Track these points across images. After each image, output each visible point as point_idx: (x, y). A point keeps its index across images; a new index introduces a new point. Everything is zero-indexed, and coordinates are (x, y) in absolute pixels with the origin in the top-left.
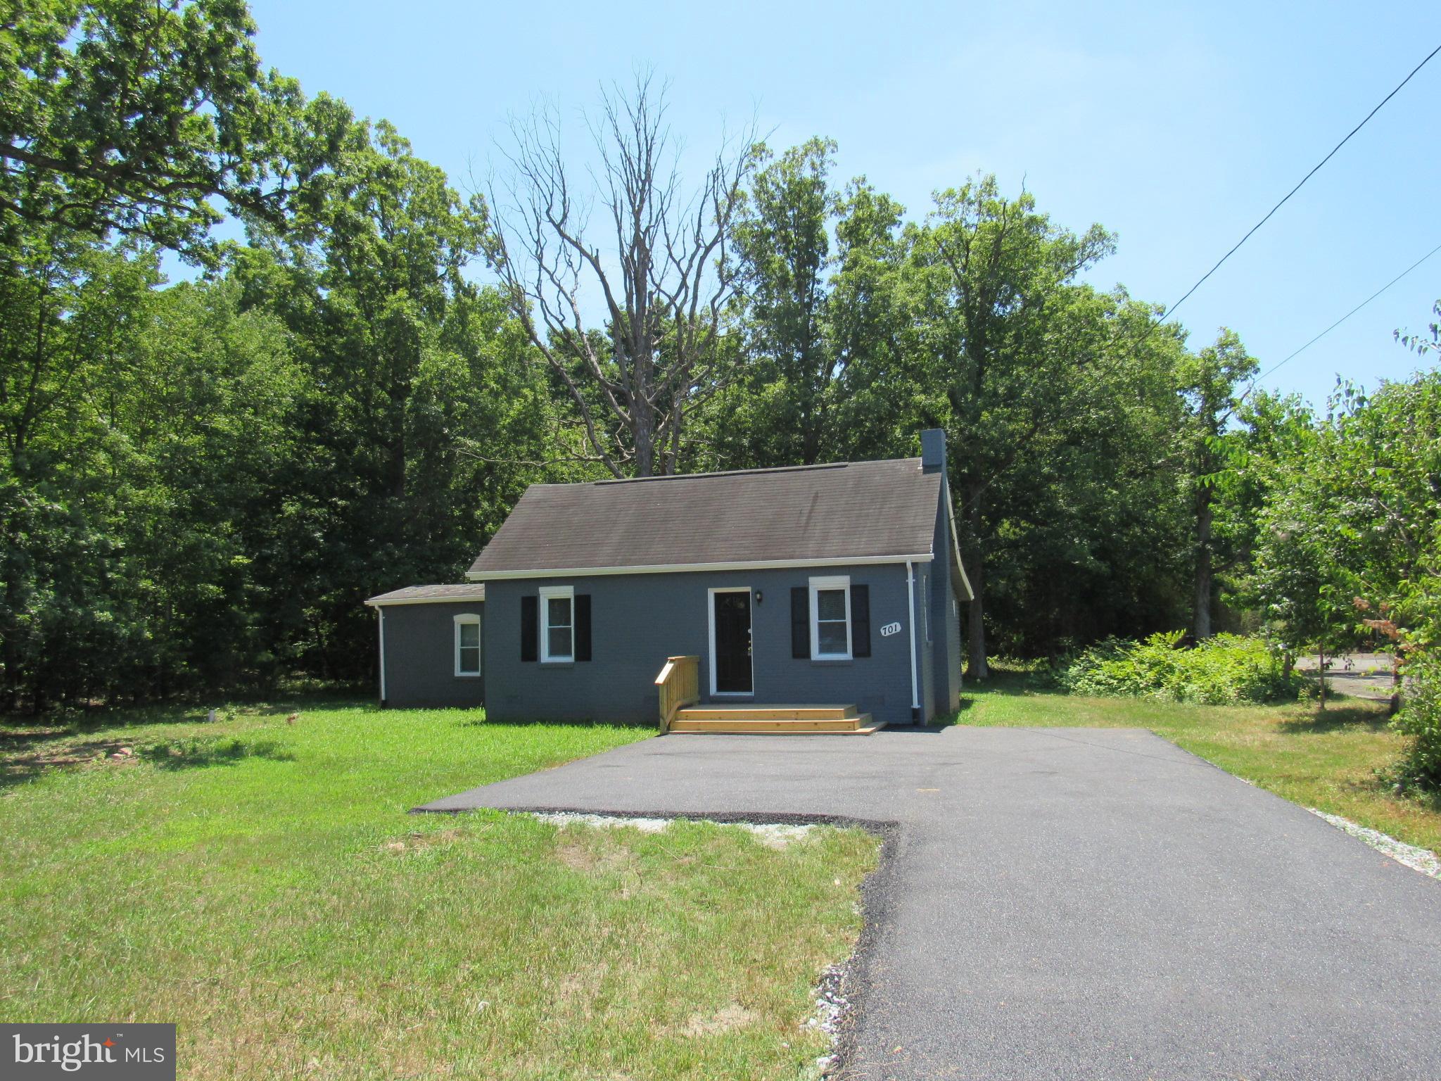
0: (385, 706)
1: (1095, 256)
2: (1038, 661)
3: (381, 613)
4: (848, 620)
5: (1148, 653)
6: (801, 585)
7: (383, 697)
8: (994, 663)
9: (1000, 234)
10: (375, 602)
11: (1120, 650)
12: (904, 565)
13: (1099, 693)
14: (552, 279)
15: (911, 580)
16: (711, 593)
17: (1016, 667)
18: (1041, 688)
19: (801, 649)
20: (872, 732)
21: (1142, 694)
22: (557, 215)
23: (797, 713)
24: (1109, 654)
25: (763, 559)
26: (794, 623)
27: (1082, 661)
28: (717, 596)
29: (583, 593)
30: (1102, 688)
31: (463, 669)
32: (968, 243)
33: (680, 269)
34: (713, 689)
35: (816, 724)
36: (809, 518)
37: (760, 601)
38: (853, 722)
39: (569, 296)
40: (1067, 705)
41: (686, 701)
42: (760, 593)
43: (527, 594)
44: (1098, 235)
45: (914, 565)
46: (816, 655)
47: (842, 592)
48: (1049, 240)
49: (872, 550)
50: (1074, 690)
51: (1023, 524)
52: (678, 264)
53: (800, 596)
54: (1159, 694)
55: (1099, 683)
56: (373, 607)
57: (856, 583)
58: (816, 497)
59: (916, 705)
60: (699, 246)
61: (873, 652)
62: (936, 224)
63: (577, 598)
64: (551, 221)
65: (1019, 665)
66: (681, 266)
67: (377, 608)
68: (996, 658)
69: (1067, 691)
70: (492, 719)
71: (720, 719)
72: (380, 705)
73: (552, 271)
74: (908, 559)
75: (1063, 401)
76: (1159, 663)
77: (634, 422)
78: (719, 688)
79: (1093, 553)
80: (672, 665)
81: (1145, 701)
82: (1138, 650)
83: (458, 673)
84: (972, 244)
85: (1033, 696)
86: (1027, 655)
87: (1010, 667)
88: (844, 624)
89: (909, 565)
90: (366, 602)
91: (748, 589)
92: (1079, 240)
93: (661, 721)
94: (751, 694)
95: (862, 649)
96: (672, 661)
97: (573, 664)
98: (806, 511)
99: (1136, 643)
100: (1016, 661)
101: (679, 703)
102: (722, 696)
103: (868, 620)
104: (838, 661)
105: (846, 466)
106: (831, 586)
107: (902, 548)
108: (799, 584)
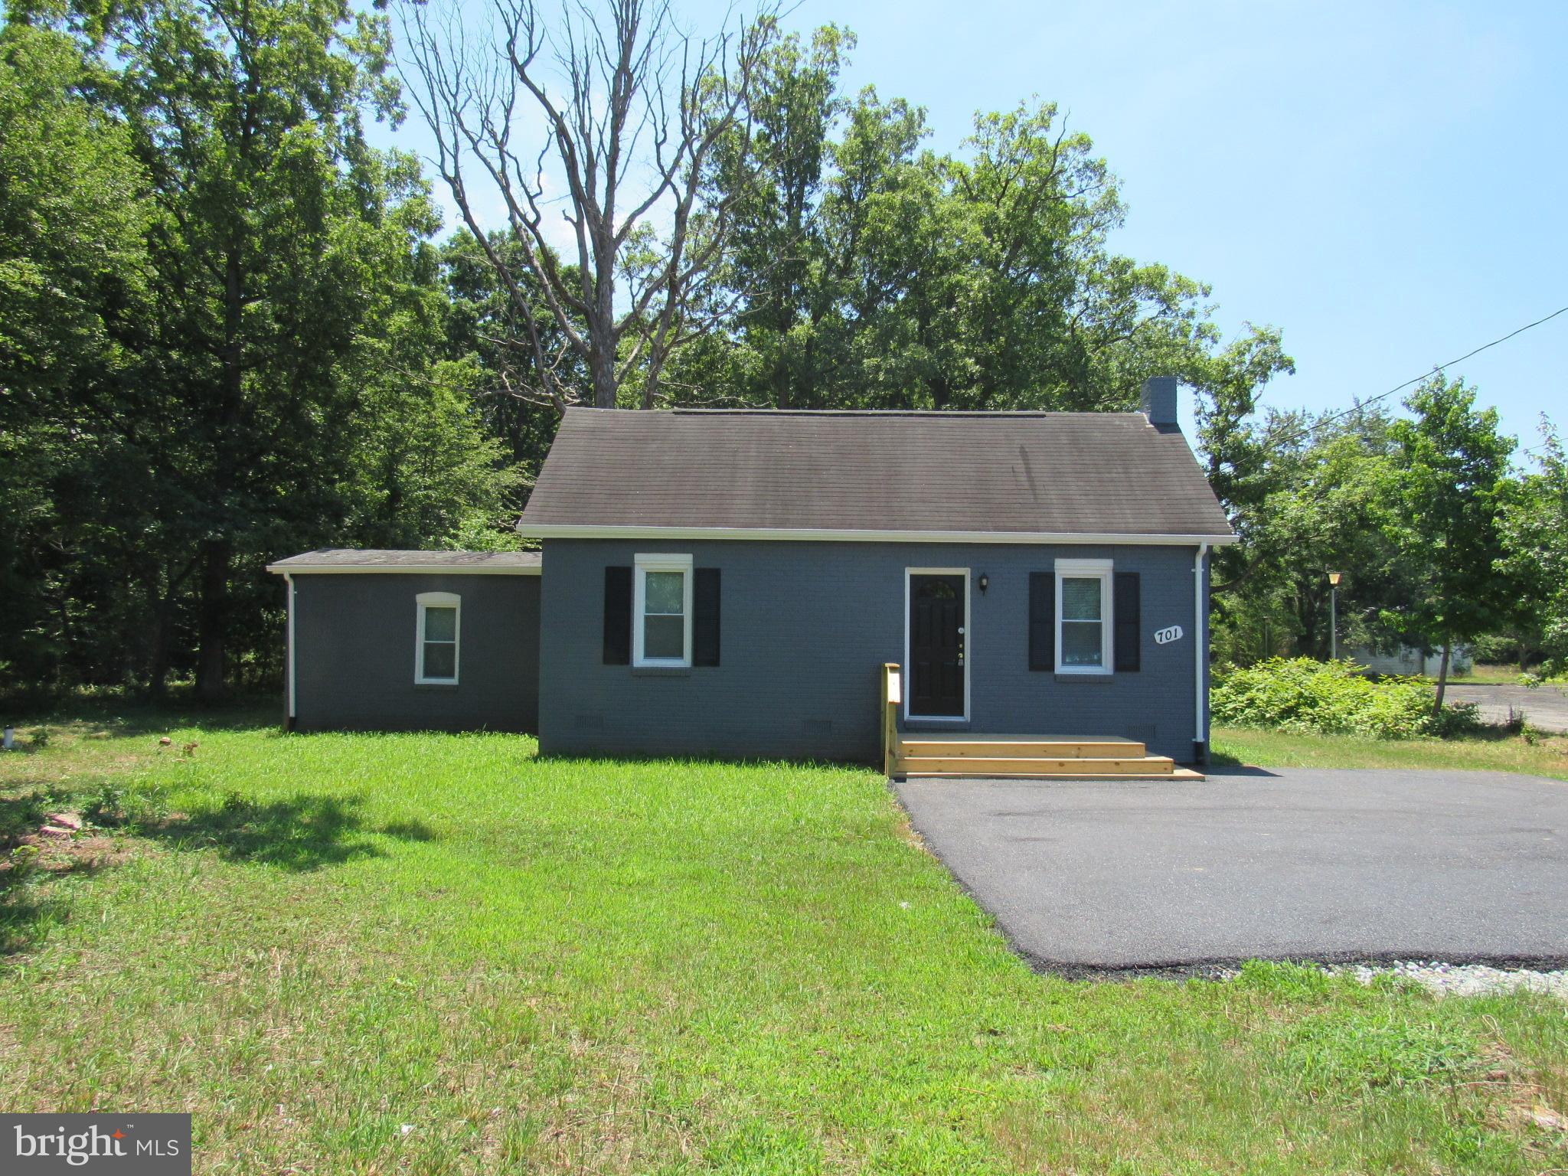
0: (297, 726)
3: (291, 585)
6: (1046, 569)
7: (292, 713)
10: (284, 567)
12: (1193, 548)
15: (1199, 569)
19: (1043, 658)
20: (1200, 775)
23: (1079, 747)
26: (1033, 620)
28: (914, 579)
29: (709, 564)
31: (427, 673)
34: (907, 712)
35: (1117, 763)
37: (984, 588)
38: (1168, 762)
42: (984, 578)
43: (614, 563)
46: (1062, 666)
53: (1041, 584)
56: (280, 577)
57: (1121, 570)
58: (1024, 453)
59: (1200, 738)
61: (1143, 665)
63: (699, 574)
67: (287, 577)
70: (550, 751)
72: (286, 723)
74: (1201, 540)
78: (914, 711)
80: (893, 675)
83: (420, 679)
89: (1200, 550)
90: (269, 568)
91: (964, 571)
93: (889, 757)
95: (1128, 661)
96: (892, 669)
97: (689, 669)
102: (916, 722)
103: (1136, 622)
104: (1085, 676)
105: (1043, 416)
106: (1082, 572)
107: (1191, 525)
108: (1040, 567)
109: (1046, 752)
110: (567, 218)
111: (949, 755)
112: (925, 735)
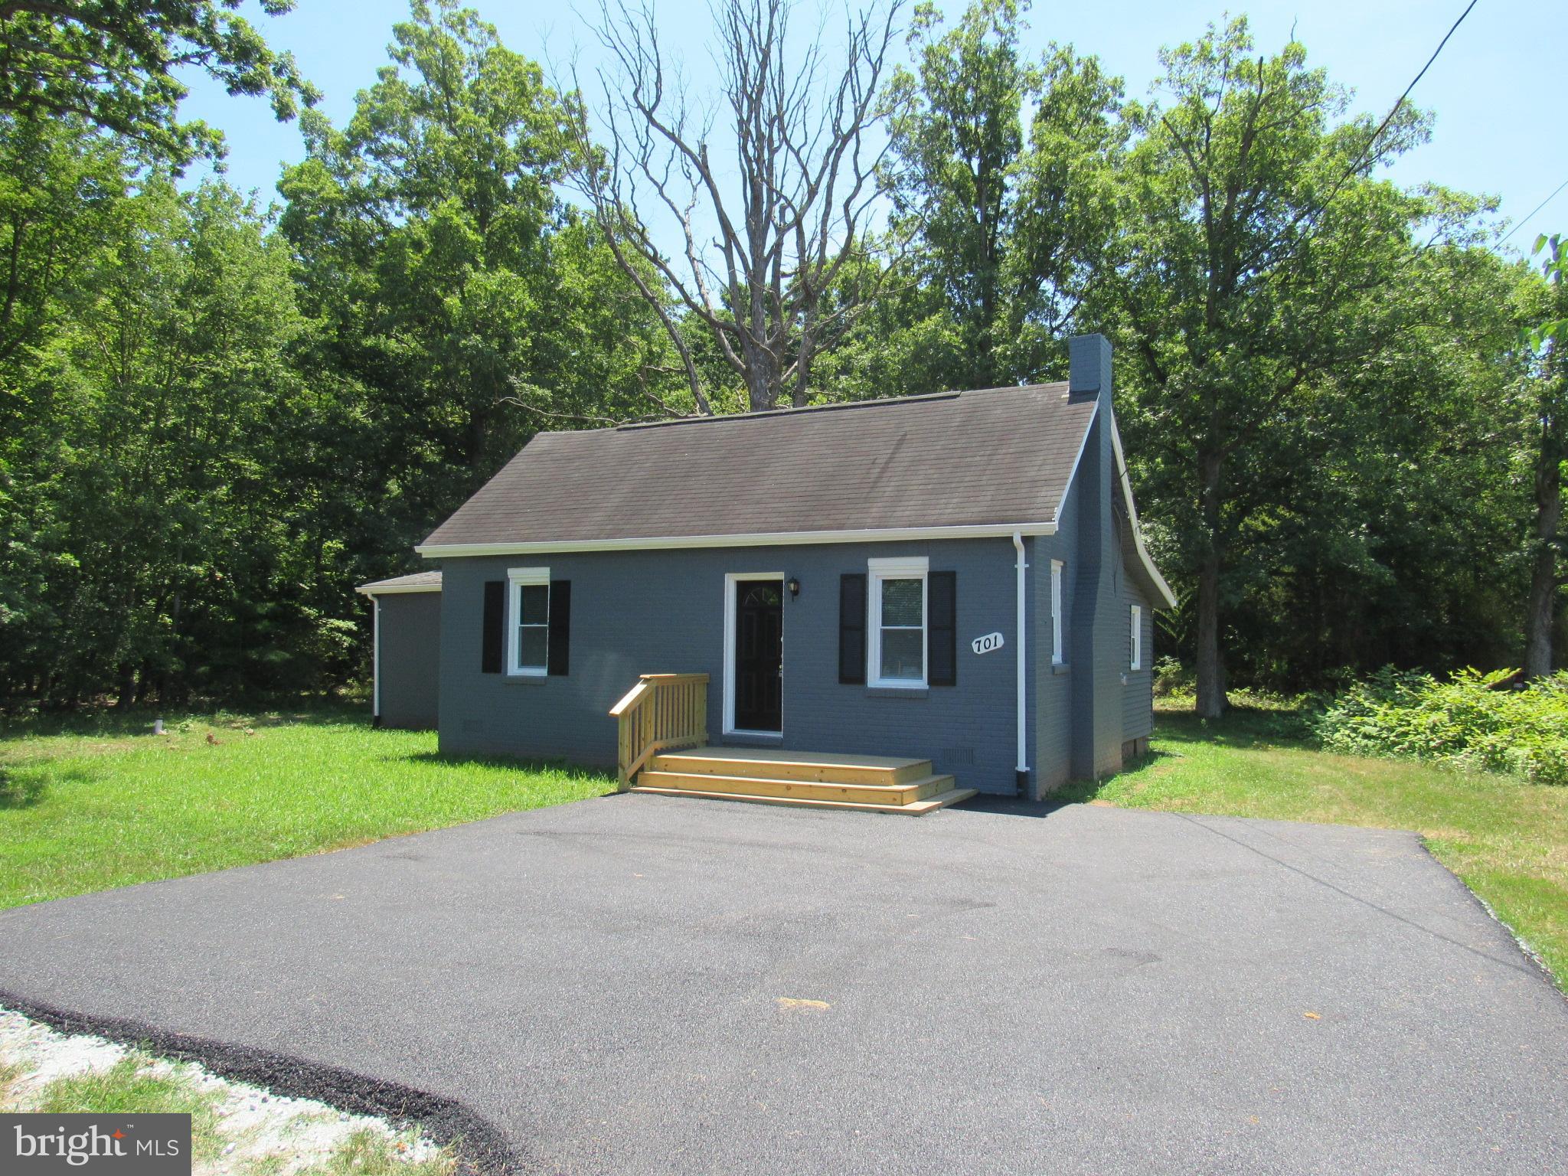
0: (378, 724)
1: (1400, 147)
2: (1303, 697)
3: (376, 605)
4: (925, 627)
5: (1451, 695)
6: (854, 570)
7: (376, 713)
8: (1238, 698)
9: (1254, 106)
10: (368, 589)
11: (1402, 689)
12: (1010, 539)
13: (1364, 751)
14: (661, 193)
15: (1021, 566)
16: (731, 581)
17: (1270, 704)
18: (1284, 737)
19: (852, 670)
20: (929, 810)
21: (1432, 756)
22: (648, 99)
23: (822, 770)
24: (1384, 693)
25: (802, 529)
26: (843, 628)
27: (1348, 702)
28: (742, 586)
29: (562, 577)
30: (1371, 743)
32: (1208, 119)
33: (799, 160)
34: (728, 724)
35: (844, 790)
36: (884, 470)
37: (795, 593)
38: (902, 792)
39: (682, 214)
40: (1306, 770)
41: (674, 742)
42: (796, 582)
43: (494, 578)
44: (1403, 114)
45: (1027, 540)
46: (874, 678)
47: (920, 581)
48: (1332, 123)
49: (962, 517)
50: (1329, 744)
51: (1281, 510)
52: (797, 154)
53: (854, 587)
54: (1459, 760)
55: (1366, 736)
56: (366, 596)
57: (939, 568)
58: (902, 441)
59: (1022, 767)
60: (837, 137)
61: (959, 677)
62: (1169, 102)
63: (554, 585)
64: (640, 106)
65: (1277, 700)
66: (801, 155)
67: (372, 598)
68: (1247, 690)
69: (1317, 746)
71: (711, 772)
72: (374, 723)
73: (660, 182)
74: (1016, 531)
75: (1338, 338)
76: (1467, 710)
77: (748, 369)
78: (739, 724)
79: (1375, 552)
80: (644, 686)
81: (1436, 768)
82: (1433, 691)
84: (1215, 122)
85: (1266, 750)
86: (1289, 689)
87: (1264, 704)
88: (920, 632)
89: (1017, 541)
90: (363, 590)
91: (779, 576)
92: (1377, 123)
93: (620, 770)
94: (779, 735)
95: (943, 674)
96: (646, 680)
97: (545, 678)
98: (881, 461)
99: (1429, 678)
100: (1274, 695)
101: (659, 745)
102: (740, 737)
103: (952, 628)
104: (906, 690)
105: (958, 396)
106: (902, 573)
107: (1009, 513)
108: (853, 569)
109: (789, 773)
110: (716, 245)
111: (699, 772)
112: (736, 750)
